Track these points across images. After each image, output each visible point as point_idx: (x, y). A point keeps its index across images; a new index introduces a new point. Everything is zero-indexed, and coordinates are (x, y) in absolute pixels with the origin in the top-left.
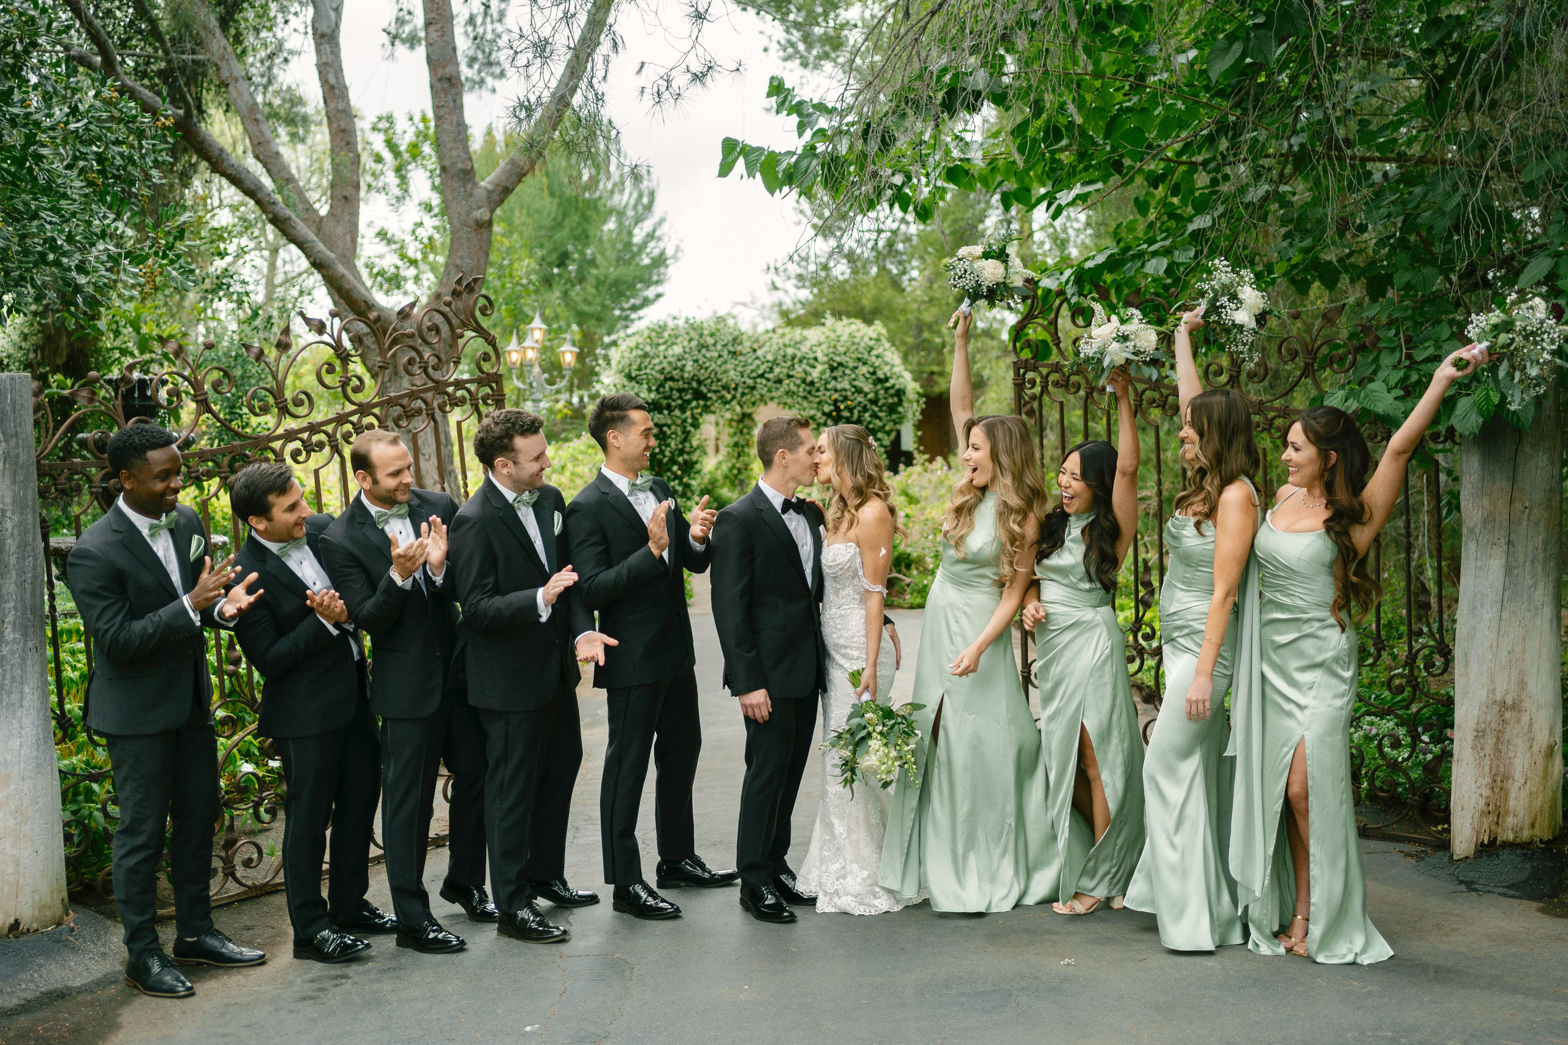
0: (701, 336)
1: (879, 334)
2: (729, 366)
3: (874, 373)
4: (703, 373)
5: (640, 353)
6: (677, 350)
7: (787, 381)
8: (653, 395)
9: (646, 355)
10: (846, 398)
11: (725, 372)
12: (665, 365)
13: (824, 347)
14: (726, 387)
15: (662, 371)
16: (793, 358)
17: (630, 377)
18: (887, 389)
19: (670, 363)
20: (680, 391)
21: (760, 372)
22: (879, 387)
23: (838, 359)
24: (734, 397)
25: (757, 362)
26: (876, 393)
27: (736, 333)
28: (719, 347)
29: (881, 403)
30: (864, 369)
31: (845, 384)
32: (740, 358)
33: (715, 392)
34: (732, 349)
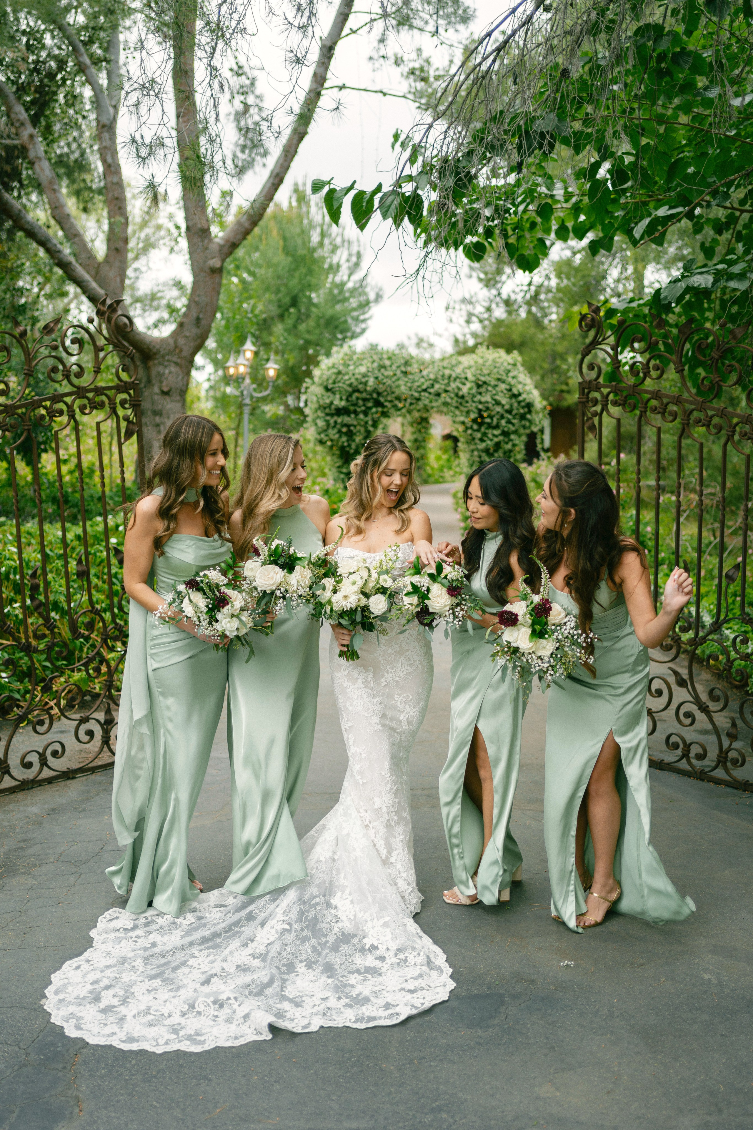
0: (381, 359)
1: (516, 361)
2: (401, 382)
3: (510, 390)
4: (381, 388)
5: (335, 371)
6: (363, 369)
7: (444, 395)
8: (343, 403)
9: (339, 373)
10: (488, 409)
11: (398, 386)
12: (353, 380)
13: (473, 370)
14: (398, 398)
15: (350, 385)
16: (450, 377)
17: (327, 389)
18: (519, 402)
19: (357, 379)
20: (365, 400)
21: (424, 387)
22: (514, 400)
23: (483, 379)
24: (404, 406)
25: (423, 380)
26: (511, 405)
27: (408, 358)
28: (394, 368)
29: (514, 412)
30: (503, 386)
31: (487, 398)
32: (410, 377)
33: (391, 401)
34: (403, 369)
